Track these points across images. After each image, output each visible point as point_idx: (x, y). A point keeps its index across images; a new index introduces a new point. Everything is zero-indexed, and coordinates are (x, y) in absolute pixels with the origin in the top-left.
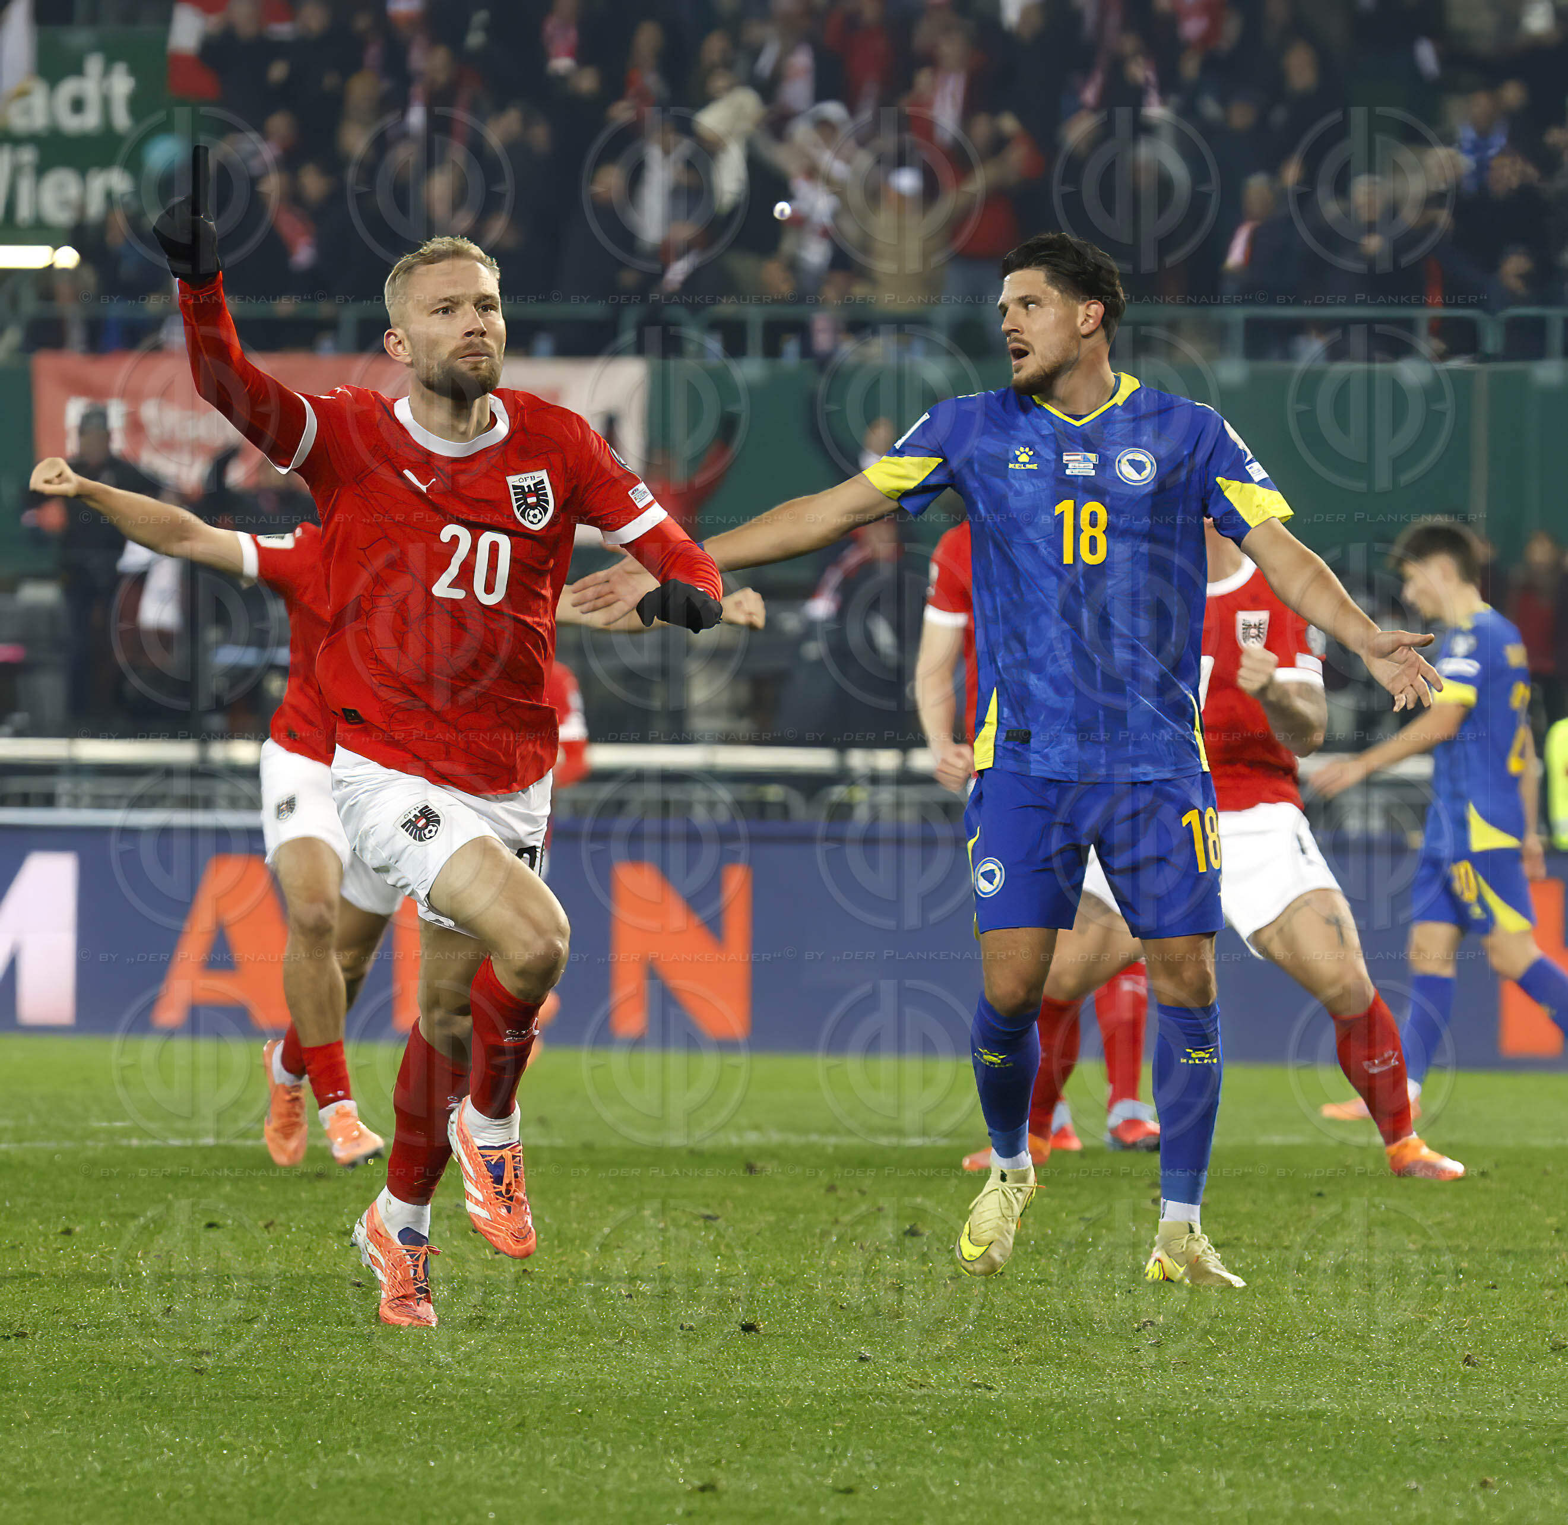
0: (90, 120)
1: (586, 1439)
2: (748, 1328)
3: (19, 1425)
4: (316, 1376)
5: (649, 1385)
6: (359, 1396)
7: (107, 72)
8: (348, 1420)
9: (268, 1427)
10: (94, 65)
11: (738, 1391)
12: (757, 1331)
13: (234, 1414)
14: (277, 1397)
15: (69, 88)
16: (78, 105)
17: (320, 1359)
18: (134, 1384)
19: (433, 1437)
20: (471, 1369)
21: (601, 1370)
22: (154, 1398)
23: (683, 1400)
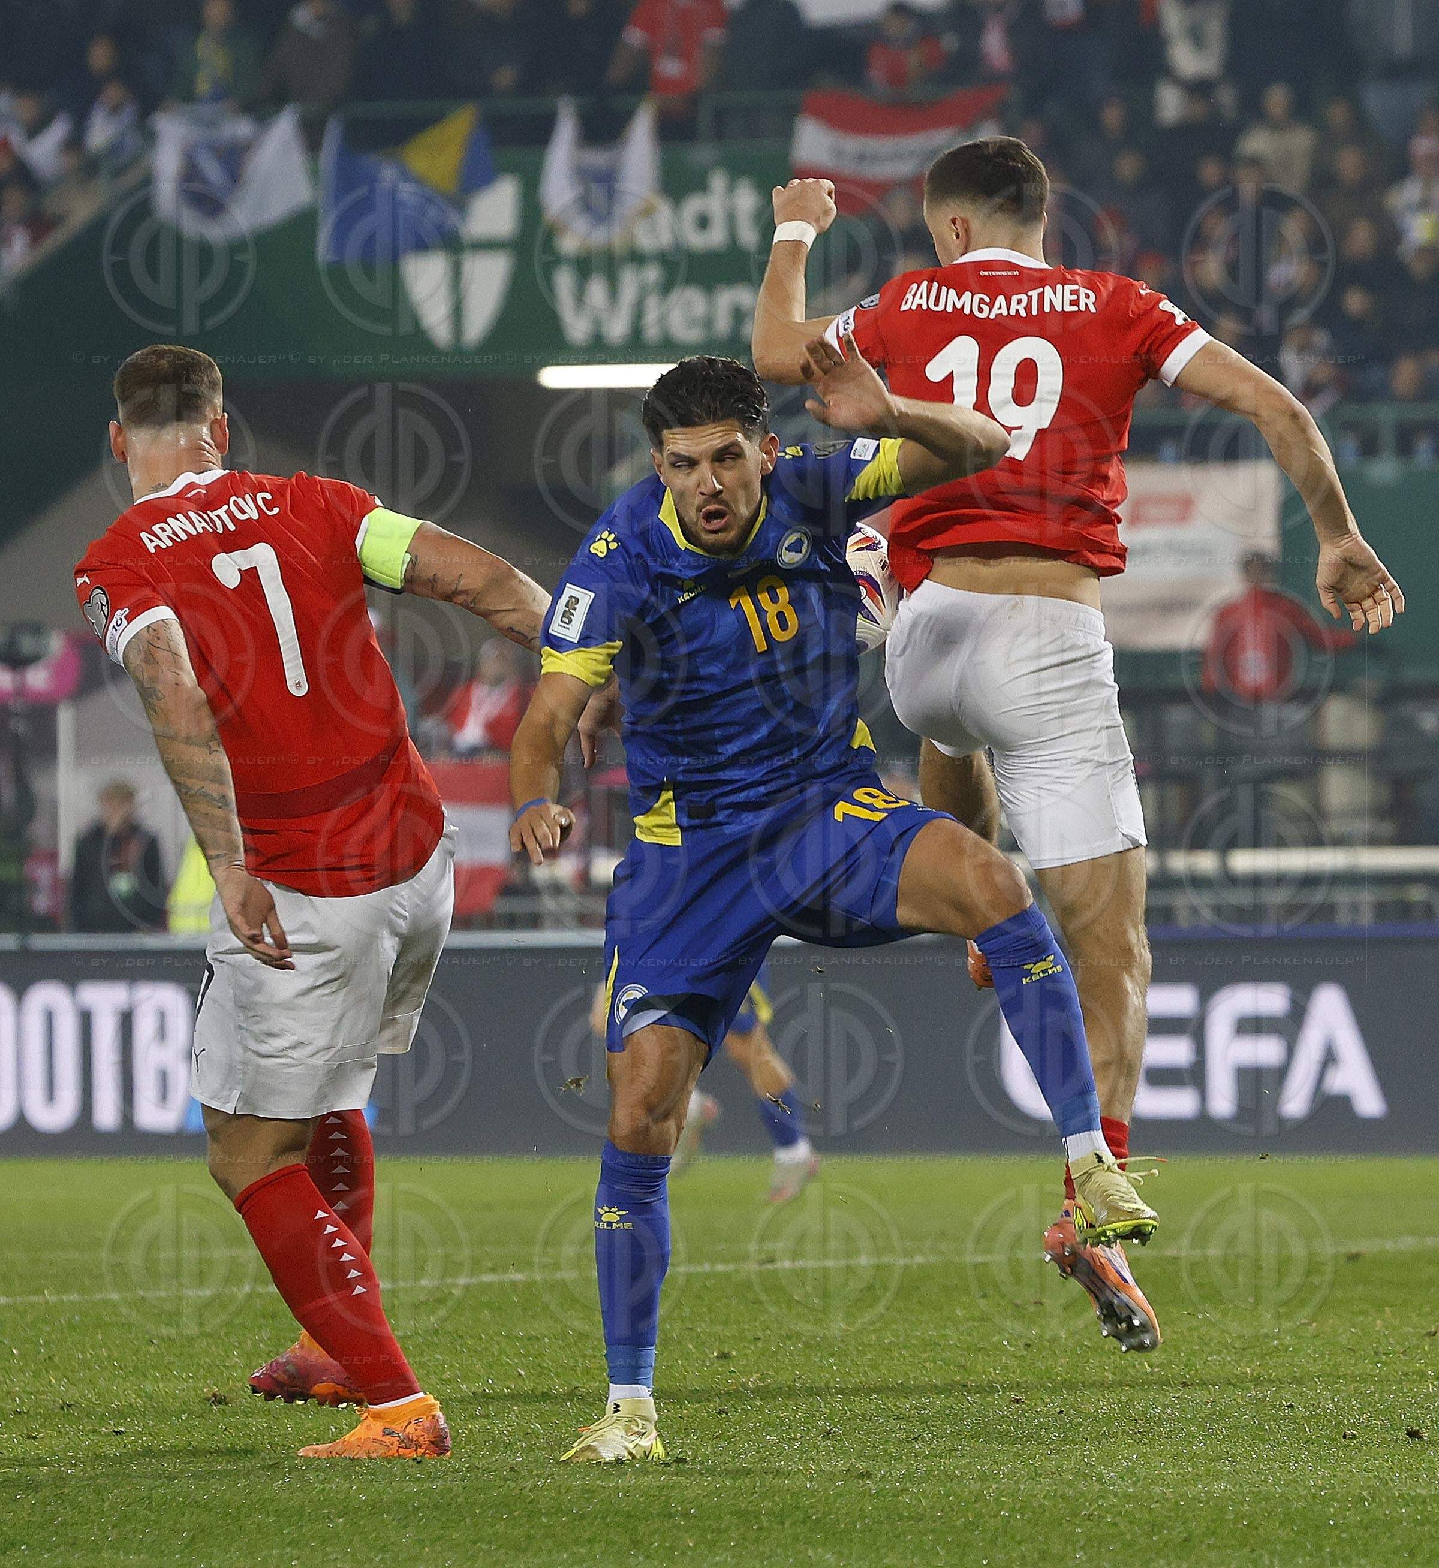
0: (716, 237)
1: (1253, 1551)
2: (1414, 1434)
3: (683, 1554)
4: (978, 1497)
5: (1314, 1496)
6: (1023, 1515)
7: (731, 188)
8: (1013, 1538)
9: (933, 1548)
10: (718, 182)
11: (1404, 1499)
12: (1420, 1438)
13: (898, 1537)
14: (940, 1517)
15: (693, 205)
16: (703, 222)
17: (983, 1478)
18: (797, 1508)
19: (1099, 1553)
20: (1135, 1484)
21: (1265, 1481)
22: (818, 1521)
23: (1349, 1509)
